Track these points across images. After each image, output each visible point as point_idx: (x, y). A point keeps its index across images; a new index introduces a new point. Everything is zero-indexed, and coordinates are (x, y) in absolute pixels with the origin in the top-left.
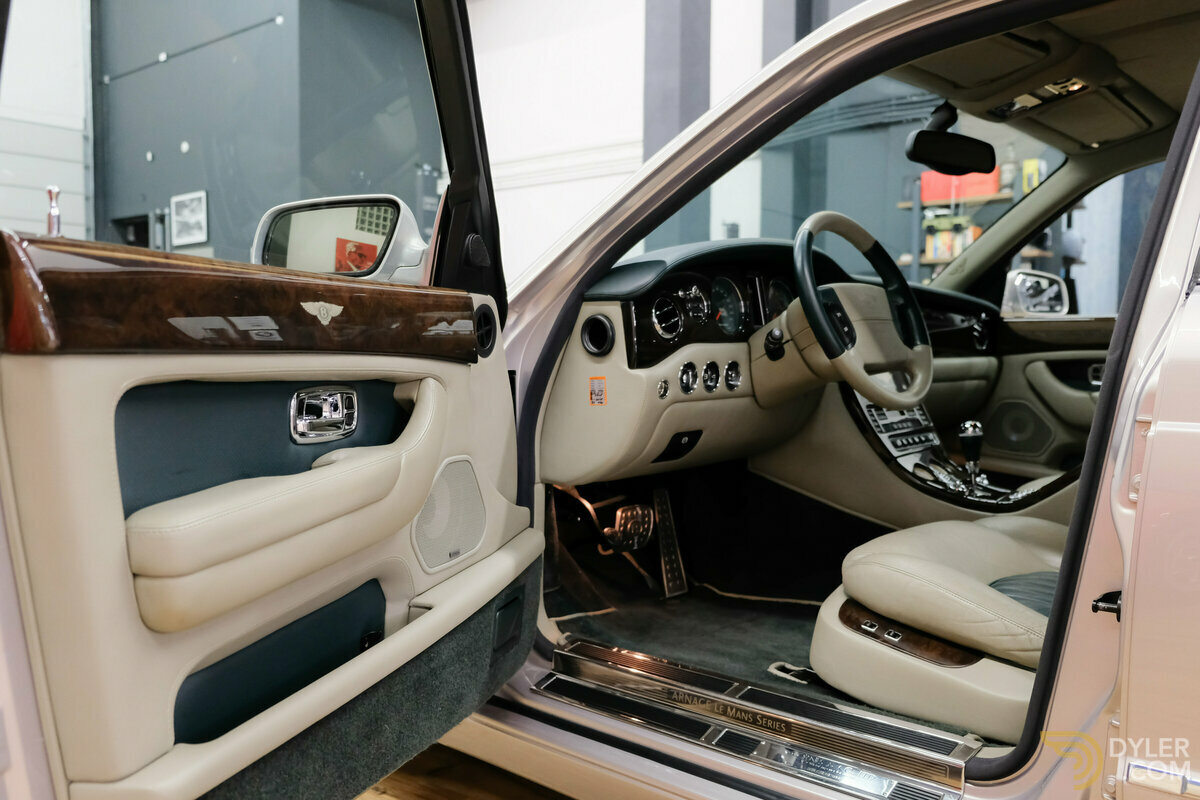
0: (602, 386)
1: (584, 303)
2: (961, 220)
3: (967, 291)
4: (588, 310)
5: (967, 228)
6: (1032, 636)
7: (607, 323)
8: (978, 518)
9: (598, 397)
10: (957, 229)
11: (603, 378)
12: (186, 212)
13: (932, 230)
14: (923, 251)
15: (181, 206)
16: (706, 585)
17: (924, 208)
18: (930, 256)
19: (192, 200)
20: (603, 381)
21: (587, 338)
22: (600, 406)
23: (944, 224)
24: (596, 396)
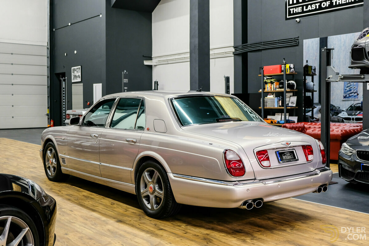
2: (273, 80)
5: (274, 82)
10: (272, 83)
12: (76, 72)
13: (266, 83)
14: (264, 89)
15: (74, 70)
17: (264, 76)
18: (266, 90)
19: (77, 68)
23: (269, 81)
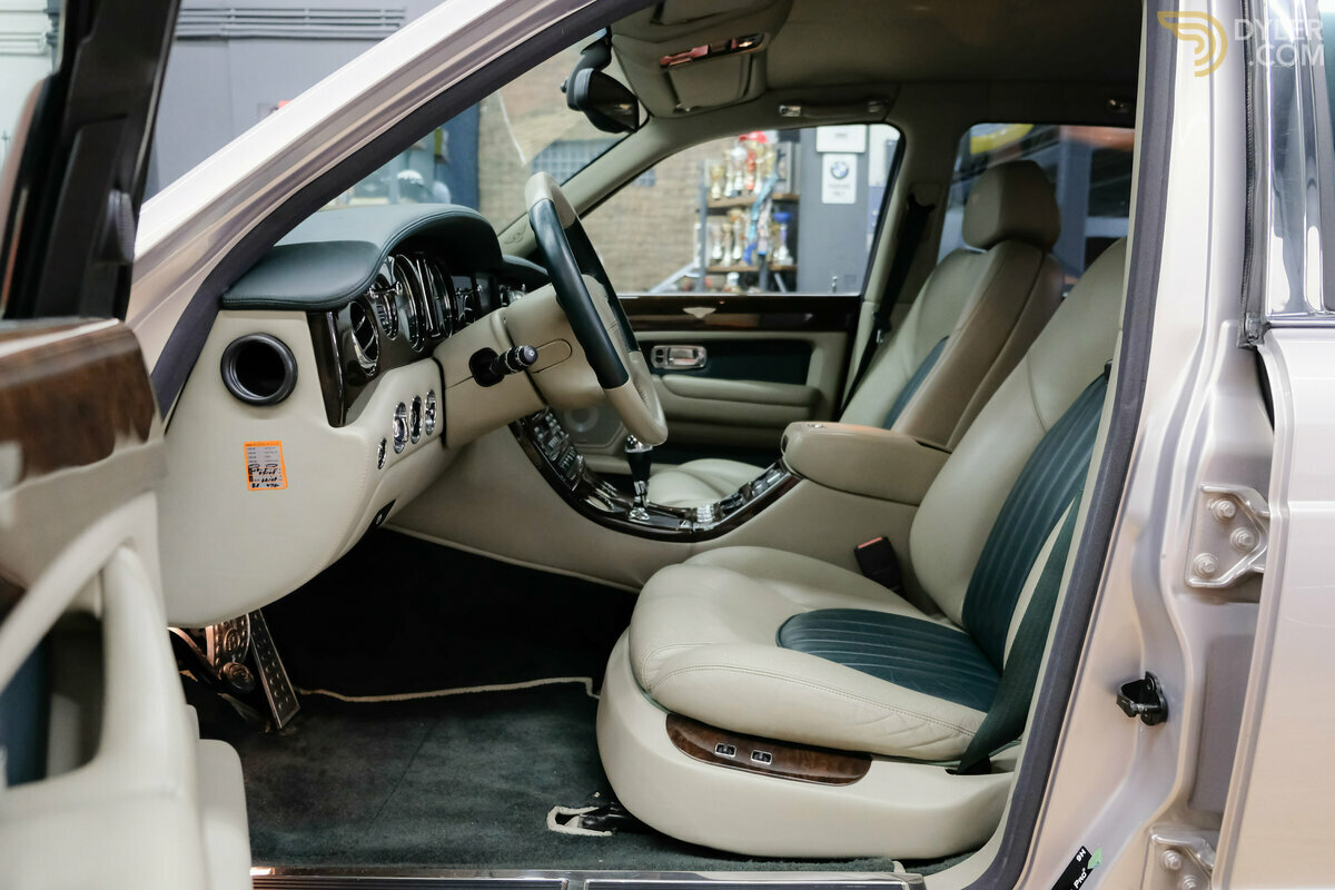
0: (274, 457)
1: (221, 313)
3: (529, 257)
4: (231, 327)
6: (932, 724)
7: (282, 349)
8: (691, 554)
9: (268, 476)
11: (278, 443)
16: (321, 692)
20: (277, 448)
21: (232, 375)
22: (272, 491)
24: (261, 474)
